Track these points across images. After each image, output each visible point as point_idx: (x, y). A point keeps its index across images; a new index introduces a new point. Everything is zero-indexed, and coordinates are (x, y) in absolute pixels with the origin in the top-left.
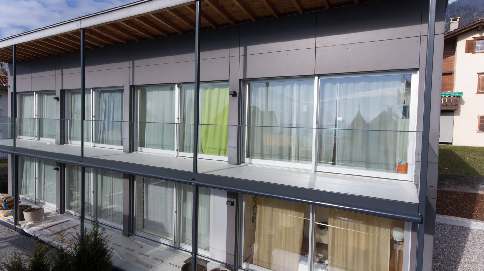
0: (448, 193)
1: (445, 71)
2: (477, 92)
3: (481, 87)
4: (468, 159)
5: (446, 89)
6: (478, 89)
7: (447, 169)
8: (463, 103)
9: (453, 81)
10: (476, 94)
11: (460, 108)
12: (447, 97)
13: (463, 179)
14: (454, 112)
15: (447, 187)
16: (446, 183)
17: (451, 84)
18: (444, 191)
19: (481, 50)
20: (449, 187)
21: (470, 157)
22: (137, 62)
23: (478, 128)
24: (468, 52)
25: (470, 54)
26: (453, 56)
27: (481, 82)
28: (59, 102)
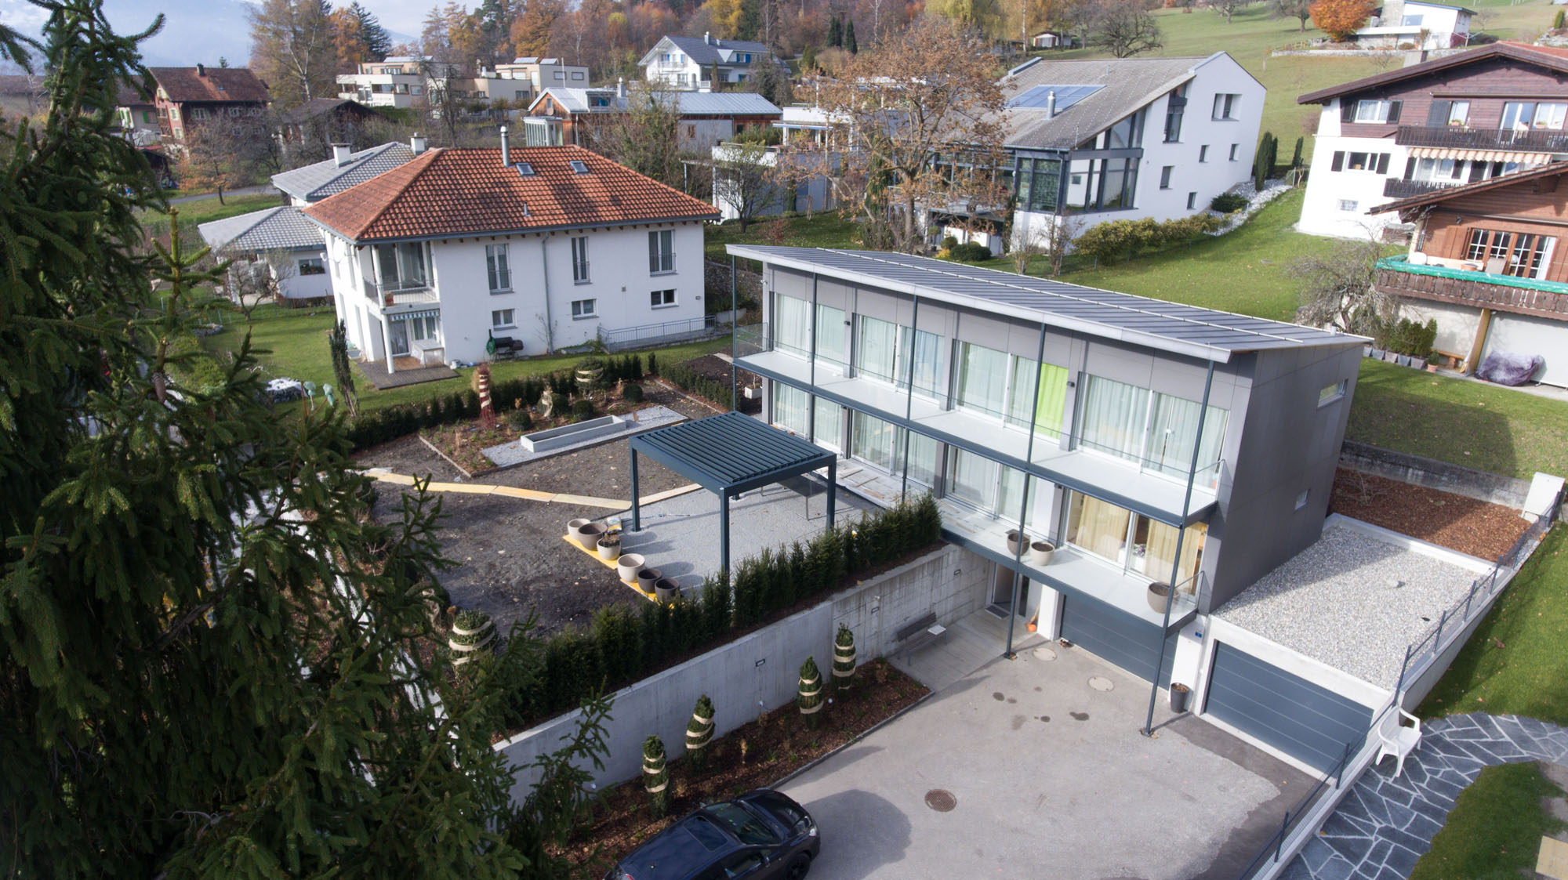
13: (1474, 476)
15: (1443, 485)
20: (1447, 486)
28: (850, 328)
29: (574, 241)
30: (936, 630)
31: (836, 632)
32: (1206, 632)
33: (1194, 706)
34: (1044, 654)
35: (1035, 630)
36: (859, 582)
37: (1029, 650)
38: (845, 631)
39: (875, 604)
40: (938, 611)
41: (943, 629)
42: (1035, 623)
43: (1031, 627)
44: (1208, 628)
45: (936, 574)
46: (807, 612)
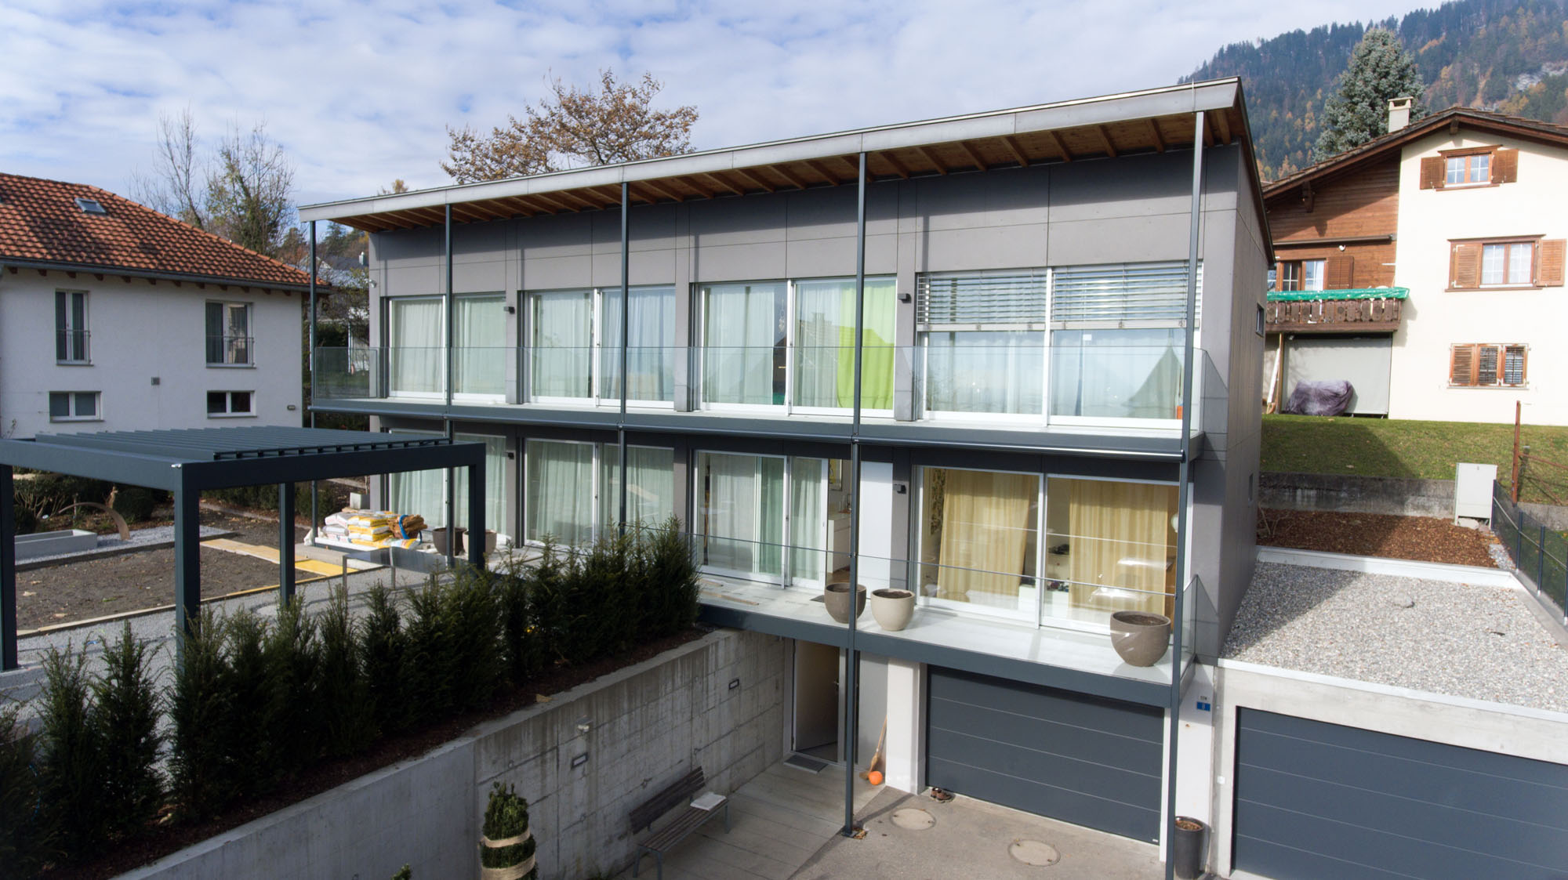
0: (1345, 516)
1: (1374, 234)
2: (1447, 287)
3: (1456, 275)
4: (1401, 446)
5: (1377, 280)
6: (1451, 279)
7: (1350, 466)
8: (1413, 314)
9: (1392, 259)
10: (1446, 291)
11: (1405, 327)
12: (1372, 300)
13: (1380, 484)
14: (1392, 337)
15: (1344, 504)
16: (1343, 495)
17: (1389, 266)
18: (1337, 514)
19: (1458, 182)
20: (1349, 505)
21: (1408, 440)
22: (705, 239)
23: (1451, 376)
24: (1426, 188)
25: (1432, 192)
26: (1395, 197)
27: (1457, 261)
28: (514, 317)
29: (60, 297)
30: (707, 801)
31: (484, 806)
32: (1218, 695)
33: (1215, 859)
34: (912, 818)
35: (883, 780)
36: (540, 698)
37: (885, 815)
38: (506, 798)
39: (580, 746)
40: (707, 763)
41: (721, 798)
42: (880, 766)
43: (874, 777)
44: (1220, 687)
45: (698, 686)
46: (406, 766)
